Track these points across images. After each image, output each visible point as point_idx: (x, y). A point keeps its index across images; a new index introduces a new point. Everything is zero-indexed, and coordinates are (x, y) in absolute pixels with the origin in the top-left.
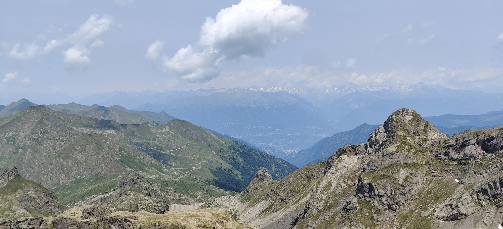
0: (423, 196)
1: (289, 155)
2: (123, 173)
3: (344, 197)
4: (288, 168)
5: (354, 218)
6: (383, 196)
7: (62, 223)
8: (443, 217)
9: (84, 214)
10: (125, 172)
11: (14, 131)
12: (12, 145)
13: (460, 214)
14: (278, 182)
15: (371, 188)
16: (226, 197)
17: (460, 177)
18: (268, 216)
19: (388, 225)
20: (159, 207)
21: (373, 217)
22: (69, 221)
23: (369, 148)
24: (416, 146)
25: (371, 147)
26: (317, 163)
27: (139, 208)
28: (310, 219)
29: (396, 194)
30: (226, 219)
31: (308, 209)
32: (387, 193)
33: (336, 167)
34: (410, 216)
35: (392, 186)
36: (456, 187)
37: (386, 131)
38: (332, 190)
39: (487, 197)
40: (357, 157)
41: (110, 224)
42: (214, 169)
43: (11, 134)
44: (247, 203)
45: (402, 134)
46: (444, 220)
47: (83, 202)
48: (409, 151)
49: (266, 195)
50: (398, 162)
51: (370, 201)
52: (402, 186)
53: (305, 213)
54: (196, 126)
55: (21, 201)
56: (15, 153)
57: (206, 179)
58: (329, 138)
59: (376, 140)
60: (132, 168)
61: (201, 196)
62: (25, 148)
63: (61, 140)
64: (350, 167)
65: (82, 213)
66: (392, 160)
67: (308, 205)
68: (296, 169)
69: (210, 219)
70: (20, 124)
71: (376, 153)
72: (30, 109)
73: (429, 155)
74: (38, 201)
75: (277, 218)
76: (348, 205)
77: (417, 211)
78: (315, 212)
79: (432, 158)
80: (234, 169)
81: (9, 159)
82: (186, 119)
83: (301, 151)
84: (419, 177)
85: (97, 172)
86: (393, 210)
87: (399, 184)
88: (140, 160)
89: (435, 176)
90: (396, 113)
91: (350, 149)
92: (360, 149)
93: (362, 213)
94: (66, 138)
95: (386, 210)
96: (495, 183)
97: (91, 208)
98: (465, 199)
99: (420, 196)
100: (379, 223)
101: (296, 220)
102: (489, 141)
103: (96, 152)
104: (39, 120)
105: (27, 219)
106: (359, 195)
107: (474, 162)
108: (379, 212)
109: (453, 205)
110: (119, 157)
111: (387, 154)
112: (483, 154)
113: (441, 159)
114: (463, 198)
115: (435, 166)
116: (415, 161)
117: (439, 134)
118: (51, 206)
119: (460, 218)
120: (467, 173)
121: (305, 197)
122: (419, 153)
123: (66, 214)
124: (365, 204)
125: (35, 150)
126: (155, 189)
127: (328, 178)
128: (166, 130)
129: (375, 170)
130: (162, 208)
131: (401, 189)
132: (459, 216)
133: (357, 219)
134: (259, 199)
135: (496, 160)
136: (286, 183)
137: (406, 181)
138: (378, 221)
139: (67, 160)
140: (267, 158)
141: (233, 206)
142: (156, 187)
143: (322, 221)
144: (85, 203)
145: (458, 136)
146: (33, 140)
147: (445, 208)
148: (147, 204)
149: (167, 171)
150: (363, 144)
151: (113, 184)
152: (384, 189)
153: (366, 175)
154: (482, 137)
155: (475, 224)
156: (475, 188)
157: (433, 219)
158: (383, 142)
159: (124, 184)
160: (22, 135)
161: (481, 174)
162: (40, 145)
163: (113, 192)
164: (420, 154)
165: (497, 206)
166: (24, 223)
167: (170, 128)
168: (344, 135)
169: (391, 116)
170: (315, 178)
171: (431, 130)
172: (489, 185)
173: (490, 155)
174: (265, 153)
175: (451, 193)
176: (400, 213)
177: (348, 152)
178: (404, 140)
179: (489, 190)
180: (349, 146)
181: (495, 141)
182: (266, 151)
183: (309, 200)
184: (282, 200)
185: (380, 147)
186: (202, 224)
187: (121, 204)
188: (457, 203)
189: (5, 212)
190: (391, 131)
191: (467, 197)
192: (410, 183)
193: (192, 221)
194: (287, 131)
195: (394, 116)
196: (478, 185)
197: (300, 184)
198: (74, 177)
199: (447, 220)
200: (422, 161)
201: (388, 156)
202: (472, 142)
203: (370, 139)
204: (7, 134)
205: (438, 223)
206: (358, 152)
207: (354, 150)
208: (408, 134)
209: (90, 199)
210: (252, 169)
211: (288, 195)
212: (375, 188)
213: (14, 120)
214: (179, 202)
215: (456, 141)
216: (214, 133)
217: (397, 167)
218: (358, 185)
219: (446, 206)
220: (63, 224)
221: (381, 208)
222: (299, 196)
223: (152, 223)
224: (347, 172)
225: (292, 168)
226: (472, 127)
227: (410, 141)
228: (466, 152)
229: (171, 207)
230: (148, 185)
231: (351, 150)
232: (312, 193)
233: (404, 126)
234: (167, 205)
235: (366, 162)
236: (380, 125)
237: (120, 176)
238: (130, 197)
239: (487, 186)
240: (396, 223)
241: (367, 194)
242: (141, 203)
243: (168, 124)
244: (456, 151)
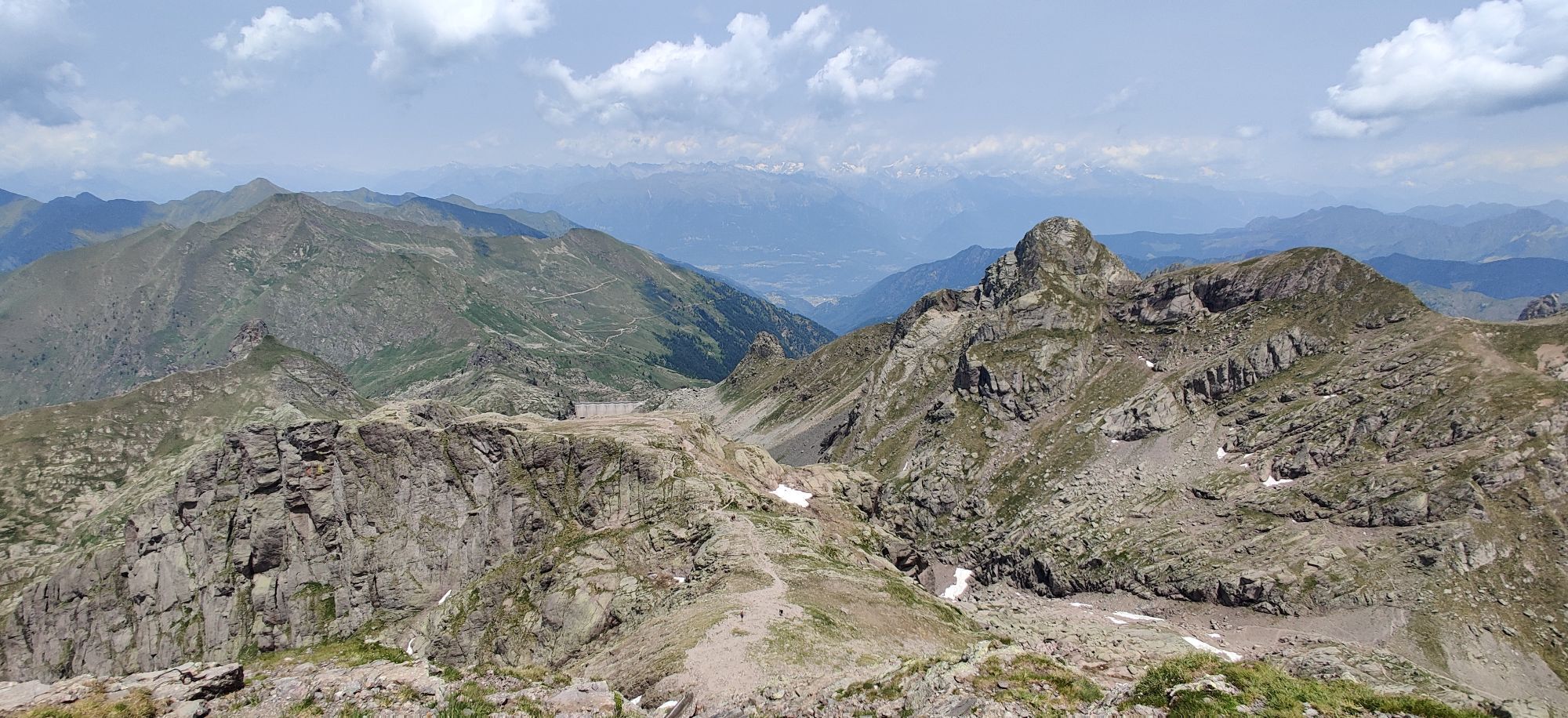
0: (1084, 393)
1: (816, 309)
2: (478, 337)
3: (930, 394)
4: (816, 334)
5: (948, 434)
6: (1005, 393)
7: (378, 431)
8: (1118, 433)
9: (412, 415)
10: (481, 336)
11: (248, 246)
12: (248, 277)
13: (1149, 428)
14: (797, 362)
15: (984, 377)
16: (689, 390)
17: (1157, 358)
18: (774, 428)
19: (1013, 449)
20: (554, 407)
21: (984, 433)
22: (392, 429)
23: (983, 298)
24: (1079, 294)
25: (987, 295)
26: (877, 326)
27: (516, 409)
28: (861, 436)
29: (1031, 390)
30: (703, 431)
31: (857, 415)
32: (1014, 386)
33: (915, 334)
34: (1057, 431)
35: (1025, 374)
36: (1146, 376)
37: (1019, 263)
38: (905, 380)
39: (1202, 396)
40: (959, 314)
41: (472, 438)
42: (664, 334)
43: (242, 254)
44: (733, 402)
45: (1051, 269)
46: (1118, 439)
47: (403, 393)
48: (1064, 305)
49: (772, 387)
50: (1040, 325)
51: (980, 403)
52: (1045, 373)
53: (851, 422)
54: (622, 244)
55: (282, 389)
56: (257, 293)
57: (648, 354)
58: (901, 274)
59: (998, 280)
60: (495, 328)
61: (640, 387)
62: (274, 282)
63: (347, 268)
64: (944, 335)
65: (409, 413)
66: (1029, 322)
67: (858, 408)
68: (832, 336)
69: (671, 432)
70: (258, 232)
71: (996, 307)
72: (277, 201)
73: (1103, 314)
74: (315, 389)
75: (794, 433)
76: (936, 408)
77: (1069, 422)
78: (870, 421)
79: (1107, 319)
80: (704, 335)
81: (246, 304)
82: (601, 229)
83: (842, 300)
84: (1079, 357)
85: (425, 336)
86: (1025, 420)
87: (1040, 370)
88: (510, 313)
89: (1109, 356)
90: (1043, 227)
91: (946, 297)
92: (964, 299)
93: (963, 424)
94: (357, 264)
95: (1012, 419)
96: (1220, 370)
97: (425, 406)
98: (1161, 401)
99: (1078, 393)
100: (996, 444)
101: (833, 436)
102: (1219, 289)
103: (419, 294)
104: (297, 224)
105: (309, 424)
106: (960, 390)
107: (1185, 330)
108: (996, 424)
109: (1139, 412)
110: (467, 304)
111: (1019, 311)
112: (1204, 312)
113: (1124, 321)
114: (1159, 399)
115: (1112, 335)
116: (1074, 325)
117: (1123, 272)
118: (342, 399)
119: (1149, 435)
120: (1170, 350)
121: (851, 393)
122: (1083, 308)
123: (377, 416)
124: (970, 408)
125: (295, 286)
126: (545, 371)
127: (899, 355)
128: (560, 250)
129: (993, 342)
130: (561, 409)
131: (1043, 379)
132: (1148, 432)
133: (952, 436)
134: (757, 395)
135: (1227, 326)
136: (812, 365)
137: (1053, 364)
138: (993, 440)
139: (362, 309)
140: (771, 312)
141: (705, 407)
142: (546, 366)
143: (884, 439)
144: (406, 396)
145: (1161, 277)
146: (290, 266)
147: (1124, 416)
148: (530, 401)
149: (567, 334)
150: (972, 288)
151: (459, 359)
152: (1010, 379)
153: (974, 350)
154: (1205, 280)
155: (1175, 446)
156: (1182, 379)
157: (1098, 437)
158: (1012, 284)
159: (481, 359)
160: (267, 254)
161: (1195, 352)
162: (305, 276)
163: (460, 375)
164: (1084, 310)
165: (1218, 414)
166: (303, 430)
167: (569, 246)
168: (931, 269)
169: (1031, 232)
170: (873, 355)
171: (1110, 263)
172: (1210, 374)
173: (1217, 315)
174: (769, 304)
175: (1136, 389)
176: (1037, 426)
177: (941, 305)
178: (1055, 282)
179: (1207, 383)
180: (942, 292)
181: (1229, 288)
182: (770, 298)
183: (859, 399)
184: (805, 398)
185: (1006, 295)
186: (655, 440)
187: (479, 399)
188: (1146, 407)
189: (253, 409)
190: (1031, 263)
191: (1165, 397)
192: (1062, 368)
193: (635, 435)
194: (814, 259)
195: (1038, 233)
196: (1187, 374)
197: (842, 367)
198: (380, 344)
199: (1124, 438)
200: (1088, 325)
201: (1022, 313)
202: (1186, 288)
203: (986, 278)
204: (235, 252)
205: (1108, 445)
206: (960, 304)
207: (954, 300)
208: (1064, 269)
209: (416, 389)
210: (742, 336)
211: (816, 389)
212: (992, 378)
213: (245, 223)
214: (595, 397)
215: (1157, 286)
216: (661, 258)
217: (1038, 336)
218: (958, 371)
219: (1126, 413)
220: (380, 435)
221: (1001, 415)
222: (839, 391)
223: (555, 438)
224: (936, 344)
225: (825, 334)
226: (1185, 259)
227: (1067, 282)
228: (1173, 309)
229: (581, 409)
230: (529, 363)
231: (946, 299)
232: (865, 384)
233: (1057, 254)
234: (571, 403)
235: (977, 325)
236: (1007, 250)
237: (471, 344)
238: (495, 386)
239: (1205, 374)
240: (1029, 444)
241: (975, 389)
242: (519, 398)
243: (565, 238)
244: (1153, 307)
